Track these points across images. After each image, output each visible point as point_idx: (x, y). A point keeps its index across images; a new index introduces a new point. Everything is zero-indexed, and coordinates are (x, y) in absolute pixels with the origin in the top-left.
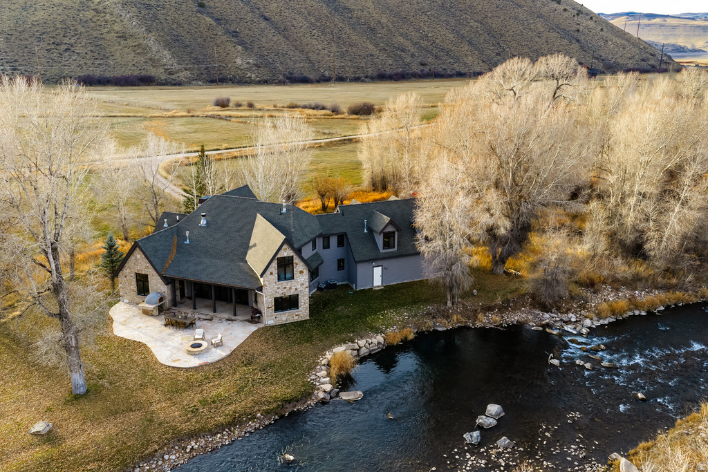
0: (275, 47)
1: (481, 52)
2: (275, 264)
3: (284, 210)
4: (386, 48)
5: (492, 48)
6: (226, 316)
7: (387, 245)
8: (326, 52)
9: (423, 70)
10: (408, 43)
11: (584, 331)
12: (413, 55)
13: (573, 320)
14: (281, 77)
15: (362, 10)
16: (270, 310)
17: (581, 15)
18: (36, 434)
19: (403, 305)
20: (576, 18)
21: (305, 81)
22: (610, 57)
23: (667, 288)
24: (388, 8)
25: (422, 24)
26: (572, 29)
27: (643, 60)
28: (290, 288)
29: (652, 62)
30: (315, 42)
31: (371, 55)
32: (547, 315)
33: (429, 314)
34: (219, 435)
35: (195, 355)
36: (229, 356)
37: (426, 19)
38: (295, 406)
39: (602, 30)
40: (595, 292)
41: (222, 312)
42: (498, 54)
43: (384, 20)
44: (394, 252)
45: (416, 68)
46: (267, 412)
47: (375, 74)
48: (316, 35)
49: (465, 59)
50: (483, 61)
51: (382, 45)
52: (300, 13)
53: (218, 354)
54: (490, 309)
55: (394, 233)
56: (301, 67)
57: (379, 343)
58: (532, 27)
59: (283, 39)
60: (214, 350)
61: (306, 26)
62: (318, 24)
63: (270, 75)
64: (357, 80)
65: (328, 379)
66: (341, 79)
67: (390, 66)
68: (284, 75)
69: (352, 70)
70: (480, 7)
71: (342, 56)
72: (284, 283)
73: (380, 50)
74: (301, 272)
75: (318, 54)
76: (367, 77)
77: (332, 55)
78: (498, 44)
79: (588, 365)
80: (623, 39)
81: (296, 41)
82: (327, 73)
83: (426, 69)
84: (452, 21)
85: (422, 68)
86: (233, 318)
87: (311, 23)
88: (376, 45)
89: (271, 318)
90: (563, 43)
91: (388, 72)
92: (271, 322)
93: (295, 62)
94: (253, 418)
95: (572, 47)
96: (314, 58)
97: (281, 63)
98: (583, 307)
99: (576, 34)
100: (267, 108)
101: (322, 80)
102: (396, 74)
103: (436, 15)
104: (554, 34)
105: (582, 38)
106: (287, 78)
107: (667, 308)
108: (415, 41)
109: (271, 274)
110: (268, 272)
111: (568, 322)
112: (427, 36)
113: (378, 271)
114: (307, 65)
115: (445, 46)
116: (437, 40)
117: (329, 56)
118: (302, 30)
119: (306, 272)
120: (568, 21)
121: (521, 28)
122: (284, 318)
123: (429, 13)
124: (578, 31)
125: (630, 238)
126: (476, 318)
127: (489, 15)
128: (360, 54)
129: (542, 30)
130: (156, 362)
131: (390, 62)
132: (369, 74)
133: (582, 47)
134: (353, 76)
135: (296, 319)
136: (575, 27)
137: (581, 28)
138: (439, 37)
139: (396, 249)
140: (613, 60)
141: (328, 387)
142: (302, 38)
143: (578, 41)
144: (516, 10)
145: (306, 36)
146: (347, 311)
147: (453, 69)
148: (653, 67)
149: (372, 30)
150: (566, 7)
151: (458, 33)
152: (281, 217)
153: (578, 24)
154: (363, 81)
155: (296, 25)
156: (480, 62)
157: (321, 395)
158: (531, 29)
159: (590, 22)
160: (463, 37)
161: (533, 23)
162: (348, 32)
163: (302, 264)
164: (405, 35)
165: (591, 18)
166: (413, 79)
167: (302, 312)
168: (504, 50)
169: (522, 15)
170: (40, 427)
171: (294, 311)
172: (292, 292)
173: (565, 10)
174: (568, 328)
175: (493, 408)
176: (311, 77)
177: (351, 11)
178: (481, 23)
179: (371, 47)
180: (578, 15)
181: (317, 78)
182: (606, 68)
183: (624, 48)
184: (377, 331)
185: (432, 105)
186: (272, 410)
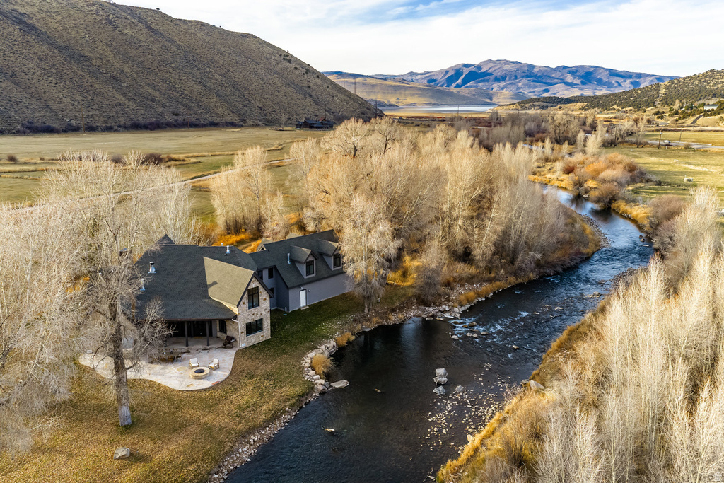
0: (5, 94)
1: (230, 104)
2: (246, 295)
3: (228, 251)
4: (135, 98)
5: (239, 100)
6: (201, 347)
7: (309, 272)
8: (69, 100)
9: (177, 120)
10: (156, 94)
11: (458, 315)
12: (163, 106)
13: (447, 309)
14: (19, 127)
15: (101, 59)
16: (243, 335)
17: (309, 74)
18: (123, 458)
19: (333, 317)
20: (305, 76)
21: (49, 130)
22: (338, 110)
23: (490, 280)
24: (129, 58)
25: (167, 75)
26: (304, 85)
28: (257, 314)
30: (53, 90)
31: (120, 105)
32: (431, 309)
33: (355, 320)
34: (267, 428)
35: (202, 378)
36: (231, 374)
37: (171, 71)
38: (306, 399)
39: (328, 87)
40: (452, 289)
41: (193, 345)
42: (245, 106)
43: (127, 70)
44: (313, 277)
45: (169, 118)
46: (292, 406)
47: (128, 123)
48: (54, 81)
49: (216, 110)
50: (233, 112)
51: (130, 94)
52: (29, 59)
53: (221, 375)
54: (393, 310)
55: (313, 261)
56: (41, 117)
57: (334, 346)
58: (271, 81)
59: (13, 85)
60: (214, 372)
61: (39, 72)
62: (54, 71)
63: (5, 124)
64: (109, 129)
65: (318, 376)
66: (91, 129)
67: (142, 116)
68: (23, 124)
69: (102, 119)
70: (221, 62)
71: (89, 105)
72: (254, 310)
73: (129, 100)
74: (265, 299)
75: (60, 103)
76: (119, 126)
77: (76, 104)
78: (244, 96)
79: (475, 335)
80: (345, 95)
81: (30, 88)
82: (73, 122)
83: (180, 119)
84: (198, 74)
85: (176, 118)
86: (208, 347)
87: (45, 70)
88: (124, 95)
89: (244, 341)
91: (142, 121)
92: (243, 345)
93: (33, 111)
94: (284, 412)
95: (307, 101)
96: (55, 106)
97: (16, 111)
98: (448, 300)
99: (308, 90)
100: (33, 161)
101: (69, 130)
102: (151, 124)
103: (180, 67)
104: (291, 89)
105: (313, 93)
106: (27, 128)
107: (494, 293)
108: (163, 91)
109: (244, 303)
110: (241, 303)
111: (445, 311)
112: (174, 87)
113: (303, 294)
114: (48, 114)
115: (195, 97)
116: (185, 92)
117: (73, 105)
118: (35, 76)
119: (268, 299)
120: (300, 78)
121: (261, 82)
122: (253, 340)
123: (172, 65)
124: (309, 87)
125: (460, 249)
126: (388, 318)
127: (231, 70)
128: (108, 103)
129: (280, 85)
130: (172, 390)
131: (142, 112)
132: (122, 123)
133: (315, 101)
134: (104, 125)
135: (262, 339)
136: (306, 84)
137: (311, 85)
138: (187, 88)
139: (315, 274)
140: (341, 113)
141: (323, 381)
142: (37, 85)
143: (310, 96)
144: (254, 66)
145: (42, 83)
146: (294, 328)
147: (206, 119)
149: (117, 79)
150: (296, 66)
151: (204, 85)
152: (228, 257)
153: (308, 81)
154: (116, 131)
155: (26, 70)
156: (231, 113)
157: (321, 388)
158: (270, 84)
159: (317, 80)
160: (210, 89)
161: (271, 79)
162: (90, 81)
163: (265, 292)
164: (153, 87)
165: (318, 77)
166: (168, 128)
167: (265, 333)
168: (250, 102)
169: (261, 72)
170: (121, 452)
171: (260, 333)
172: (258, 318)
173: (296, 68)
174: (447, 315)
175: (440, 371)
176: (56, 126)
177: (89, 59)
178: (225, 77)
179: (118, 96)
180: (307, 73)
181: (63, 127)
184: (328, 338)
185: (210, 154)
186: (294, 404)
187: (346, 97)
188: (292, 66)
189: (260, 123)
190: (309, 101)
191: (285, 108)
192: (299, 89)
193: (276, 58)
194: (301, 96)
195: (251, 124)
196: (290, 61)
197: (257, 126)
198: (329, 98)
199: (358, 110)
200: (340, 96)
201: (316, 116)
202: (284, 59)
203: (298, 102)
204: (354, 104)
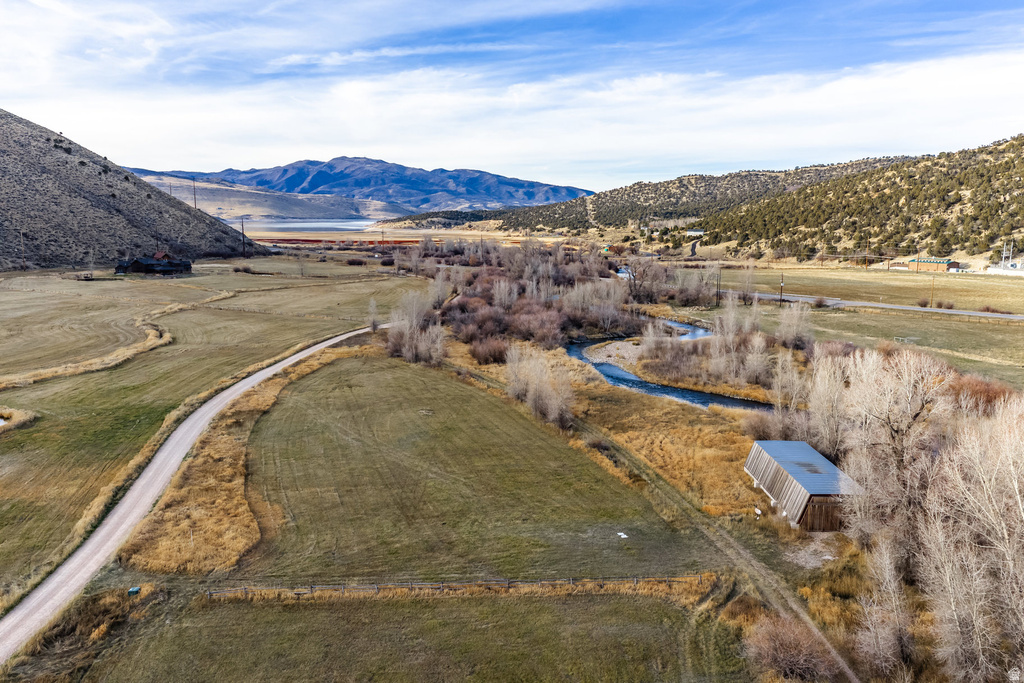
17: (109, 173)
20: (103, 177)
22: (173, 236)
26: (102, 192)
27: (217, 240)
29: (229, 243)
39: (149, 196)
58: (38, 186)
80: (181, 210)
90: (99, 214)
95: (115, 220)
99: (111, 200)
104: (79, 201)
105: (122, 207)
120: (93, 182)
121: (18, 187)
124: (114, 196)
129: (57, 192)
133: (130, 221)
136: (106, 191)
137: (117, 193)
140: (179, 240)
143: (118, 211)
148: (233, 249)
150: (82, 159)
153: (110, 186)
158: (37, 190)
159: (126, 184)
161: (39, 181)
165: (127, 178)
173: (82, 164)
180: (105, 172)
182: (175, 252)
183: (188, 223)
187: (183, 214)
188: (75, 159)
189: (29, 263)
190: (118, 222)
191: (75, 234)
192: (97, 201)
193: (40, 144)
194: (101, 213)
195: (11, 265)
196: (68, 151)
197: (24, 268)
198: (154, 216)
199: (208, 236)
200: (172, 211)
201: (138, 246)
202: (56, 146)
203: (98, 222)
204: (201, 225)
